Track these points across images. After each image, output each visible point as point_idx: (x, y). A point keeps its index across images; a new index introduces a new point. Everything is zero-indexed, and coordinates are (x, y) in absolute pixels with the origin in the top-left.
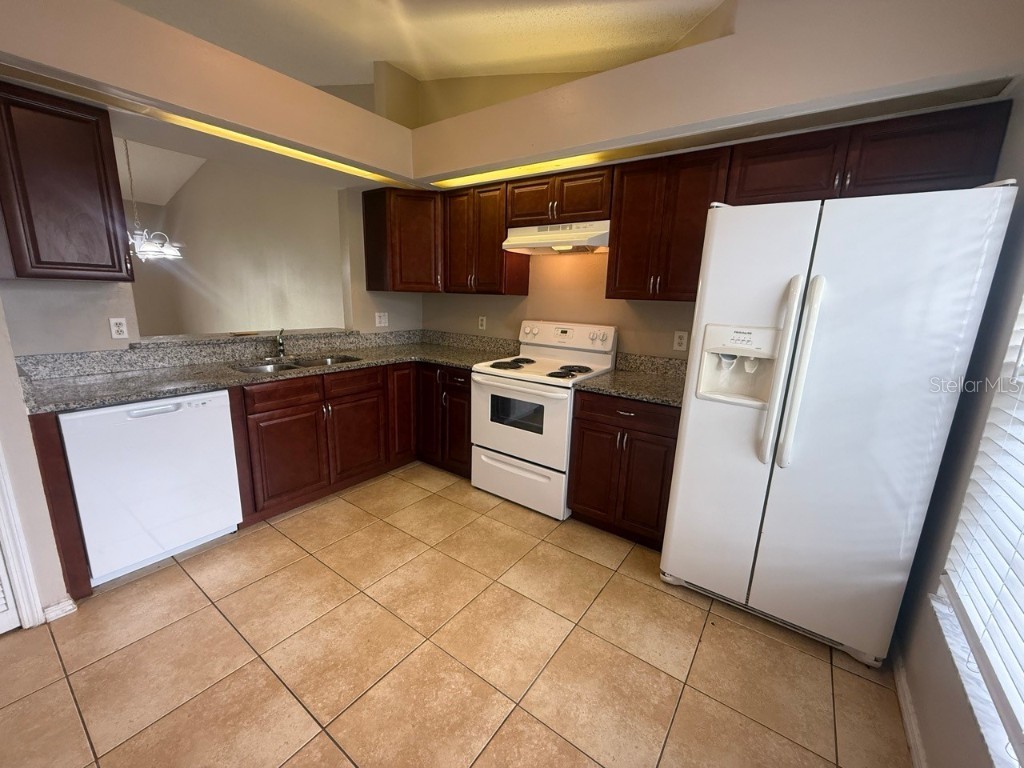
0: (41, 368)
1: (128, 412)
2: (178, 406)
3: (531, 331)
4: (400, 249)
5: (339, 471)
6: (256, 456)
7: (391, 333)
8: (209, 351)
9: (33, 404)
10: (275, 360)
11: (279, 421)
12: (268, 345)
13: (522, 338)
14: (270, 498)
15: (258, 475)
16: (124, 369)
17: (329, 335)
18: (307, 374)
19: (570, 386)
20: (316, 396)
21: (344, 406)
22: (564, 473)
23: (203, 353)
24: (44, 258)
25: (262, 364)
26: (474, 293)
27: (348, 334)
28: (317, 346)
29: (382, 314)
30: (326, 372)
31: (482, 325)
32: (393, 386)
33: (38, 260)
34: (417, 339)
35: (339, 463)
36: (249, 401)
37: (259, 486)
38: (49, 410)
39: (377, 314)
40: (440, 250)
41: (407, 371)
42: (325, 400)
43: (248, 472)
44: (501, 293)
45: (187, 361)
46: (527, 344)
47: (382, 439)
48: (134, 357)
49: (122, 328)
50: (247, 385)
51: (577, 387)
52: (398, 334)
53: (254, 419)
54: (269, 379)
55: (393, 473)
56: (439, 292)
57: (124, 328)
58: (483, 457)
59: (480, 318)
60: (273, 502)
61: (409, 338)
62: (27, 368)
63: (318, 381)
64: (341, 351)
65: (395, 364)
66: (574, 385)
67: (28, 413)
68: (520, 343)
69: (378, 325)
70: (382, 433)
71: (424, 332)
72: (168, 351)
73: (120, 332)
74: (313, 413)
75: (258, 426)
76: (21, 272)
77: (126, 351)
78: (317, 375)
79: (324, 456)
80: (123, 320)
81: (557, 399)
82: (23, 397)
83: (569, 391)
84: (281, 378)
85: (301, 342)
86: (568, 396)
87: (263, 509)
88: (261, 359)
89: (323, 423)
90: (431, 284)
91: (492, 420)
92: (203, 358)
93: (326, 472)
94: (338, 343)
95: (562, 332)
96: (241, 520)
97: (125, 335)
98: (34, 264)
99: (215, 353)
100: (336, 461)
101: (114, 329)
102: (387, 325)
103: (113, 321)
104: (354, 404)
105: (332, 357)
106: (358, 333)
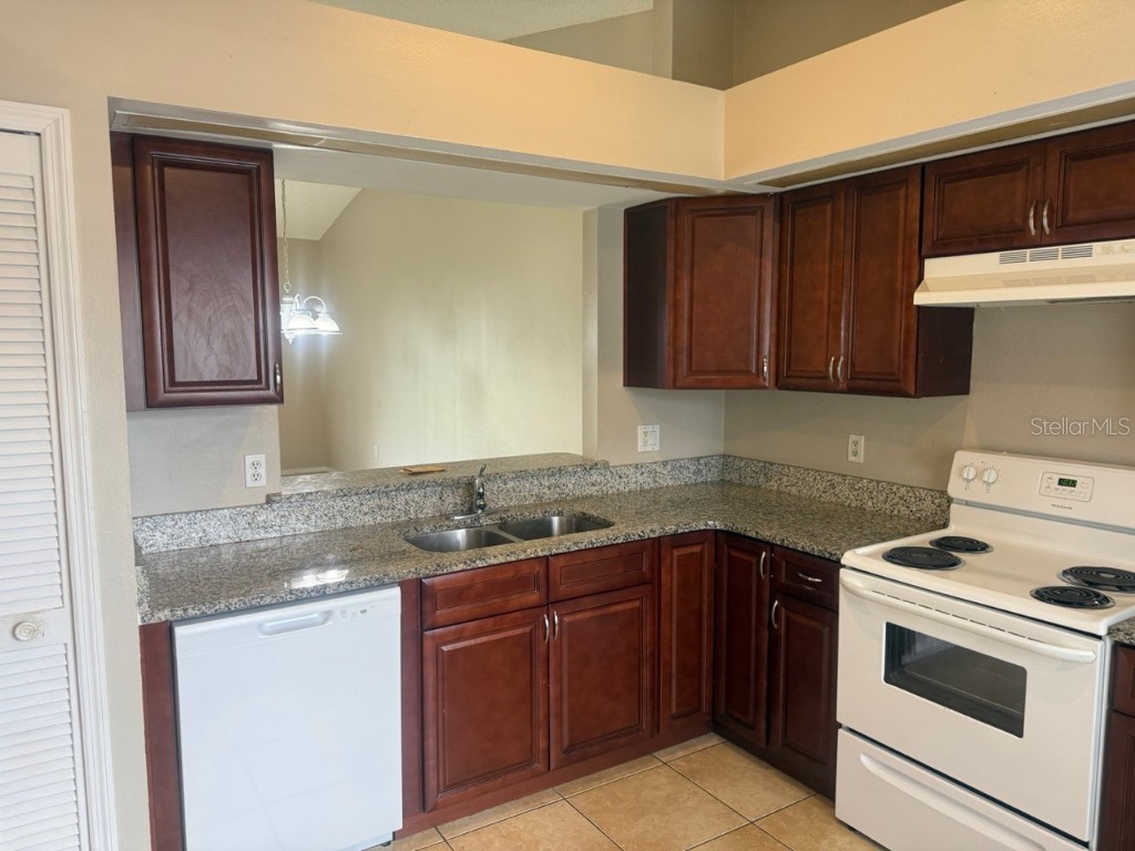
0: (158, 534)
1: (260, 625)
2: (327, 615)
3: (979, 475)
4: (691, 310)
5: (566, 744)
6: (430, 707)
7: (665, 463)
8: (372, 503)
9: (147, 609)
10: (468, 518)
11: (472, 642)
12: (460, 491)
13: (952, 491)
14: (449, 787)
15: (431, 743)
16: (257, 537)
17: (554, 468)
18: (522, 557)
19: (1102, 631)
20: (533, 597)
21: (579, 616)
22: (1086, 845)
23: (365, 509)
24: (179, 378)
25: (449, 528)
26: (842, 392)
27: (588, 466)
28: (536, 491)
29: (649, 428)
30: (554, 551)
31: (855, 454)
32: (670, 579)
33: (173, 383)
34: (712, 475)
35: (566, 728)
36: (428, 606)
37: (431, 763)
38: (163, 619)
39: (641, 429)
40: (768, 306)
41: (697, 549)
42: (548, 604)
43: (416, 735)
44: (906, 395)
45: (340, 522)
46: (967, 503)
47: (646, 684)
48: (271, 517)
49: (259, 468)
50: (427, 577)
51: (1121, 637)
52: (675, 465)
53: (434, 637)
54: (461, 567)
55: (664, 755)
56: (765, 388)
57: (262, 471)
58: (864, 759)
59: (853, 438)
60: (453, 795)
61: (698, 472)
62: (143, 535)
63: (539, 568)
64: (576, 500)
65: (675, 536)
66: (1110, 631)
67: (140, 624)
68: (950, 500)
69: (640, 448)
70: (646, 673)
71: (726, 460)
72: (317, 505)
73: (256, 477)
74: (527, 629)
75: (437, 650)
76: (152, 402)
77: (262, 506)
78: (538, 558)
79: (541, 713)
80: (262, 458)
81: (1064, 660)
82: (136, 598)
83: (1100, 644)
84: (479, 564)
85: (510, 485)
86: (1095, 658)
87: (435, 808)
88: (448, 518)
89: (542, 649)
90: (748, 372)
91: (887, 679)
92: (363, 514)
93: (542, 744)
94: (571, 485)
95: (1062, 482)
96: (399, 826)
97: (263, 482)
98: (168, 388)
99: (380, 507)
100: (561, 724)
101: (250, 472)
102: (657, 448)
103: (250, 459)
104: (598, 612)
105: (560, 514)
106: (606, 465)
